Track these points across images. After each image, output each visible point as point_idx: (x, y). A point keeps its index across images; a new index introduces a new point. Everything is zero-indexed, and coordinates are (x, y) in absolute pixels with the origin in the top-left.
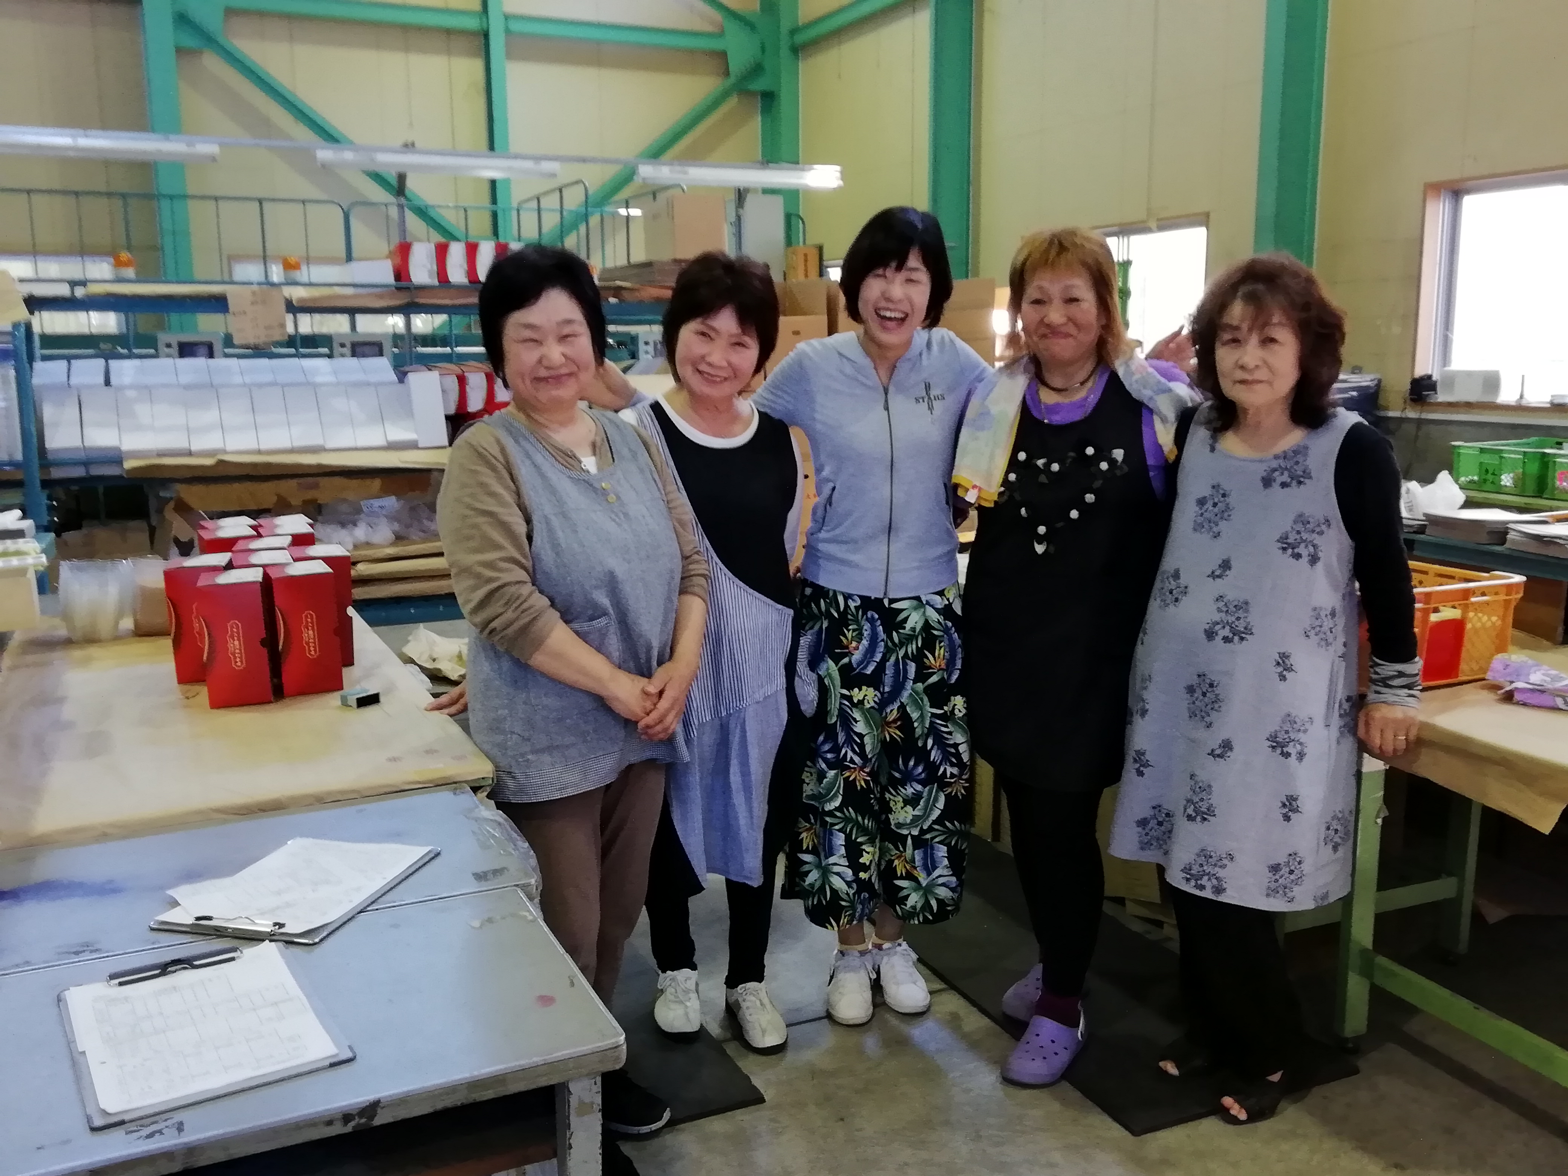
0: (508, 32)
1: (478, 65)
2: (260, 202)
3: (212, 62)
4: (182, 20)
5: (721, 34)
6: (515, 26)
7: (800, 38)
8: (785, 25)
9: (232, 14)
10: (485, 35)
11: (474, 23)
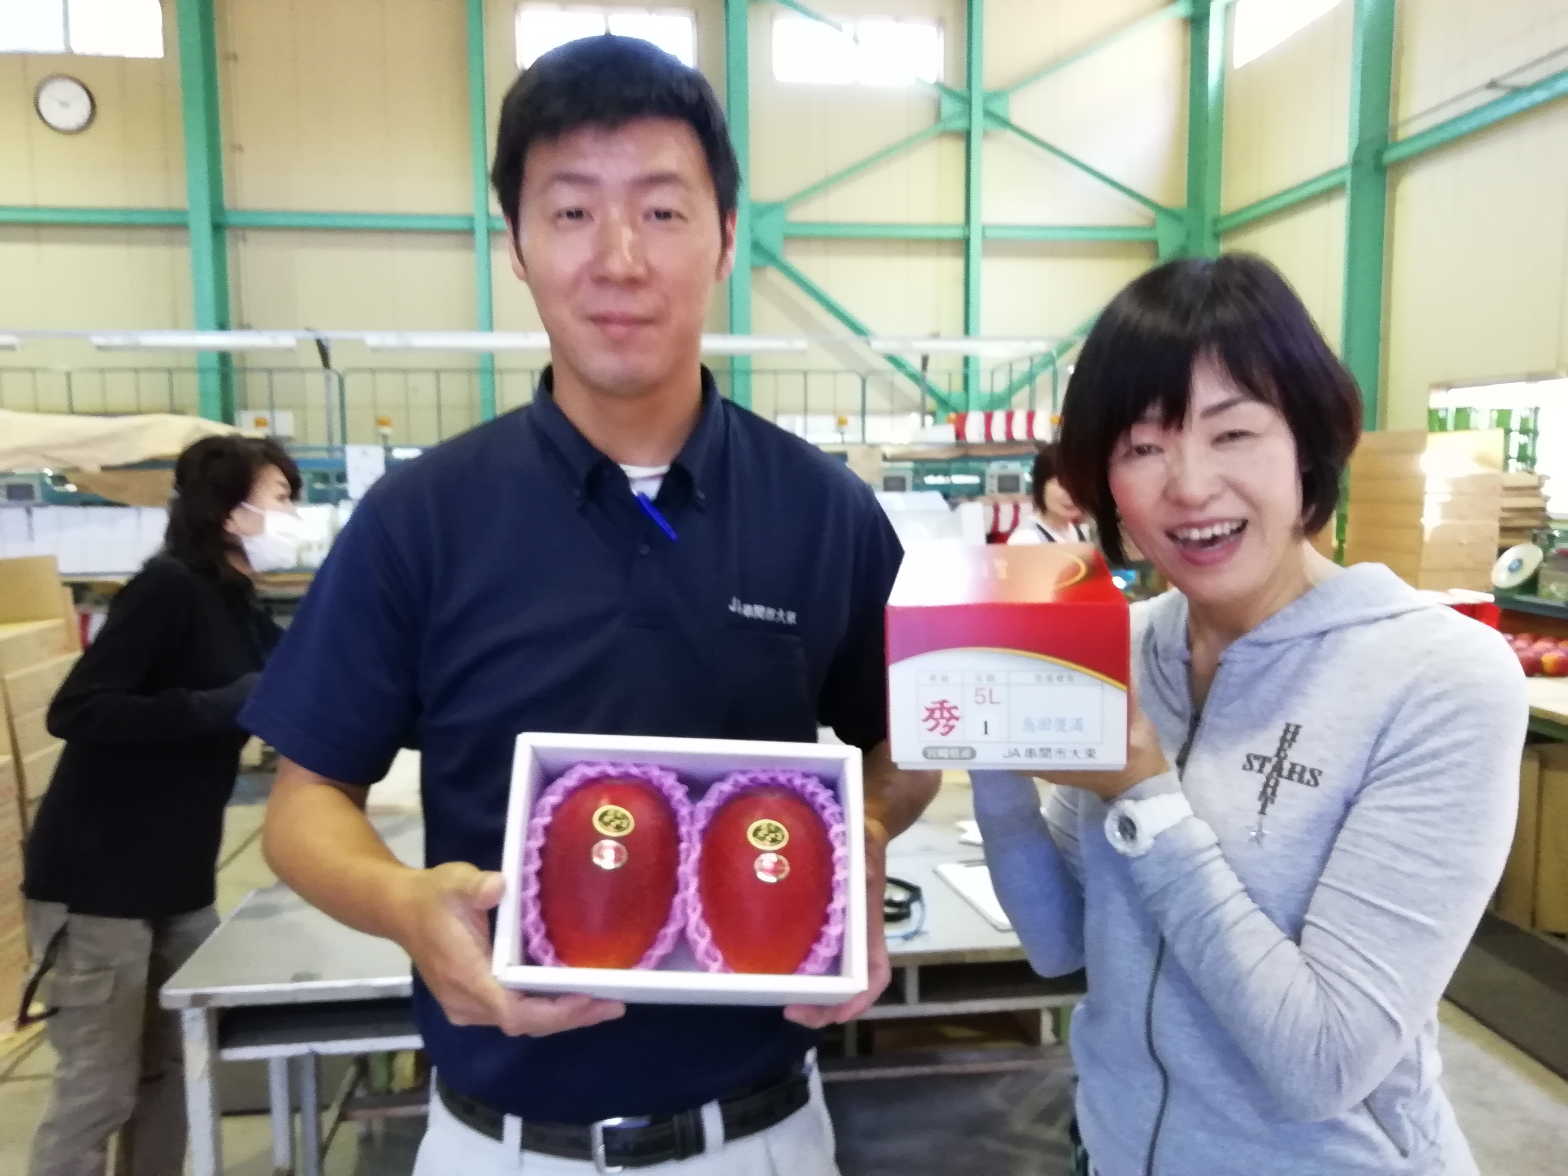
0: (984, 236)
1: (960, 263)
2: (805, 374)
3: (773, 275)
4: (757, 247)
5: (1153, 226)
6: (990, 233)
7: (1220, 227)
8: (1209, 217)
9: (789, 238)
10: (967, 242)
11: (958, 233)
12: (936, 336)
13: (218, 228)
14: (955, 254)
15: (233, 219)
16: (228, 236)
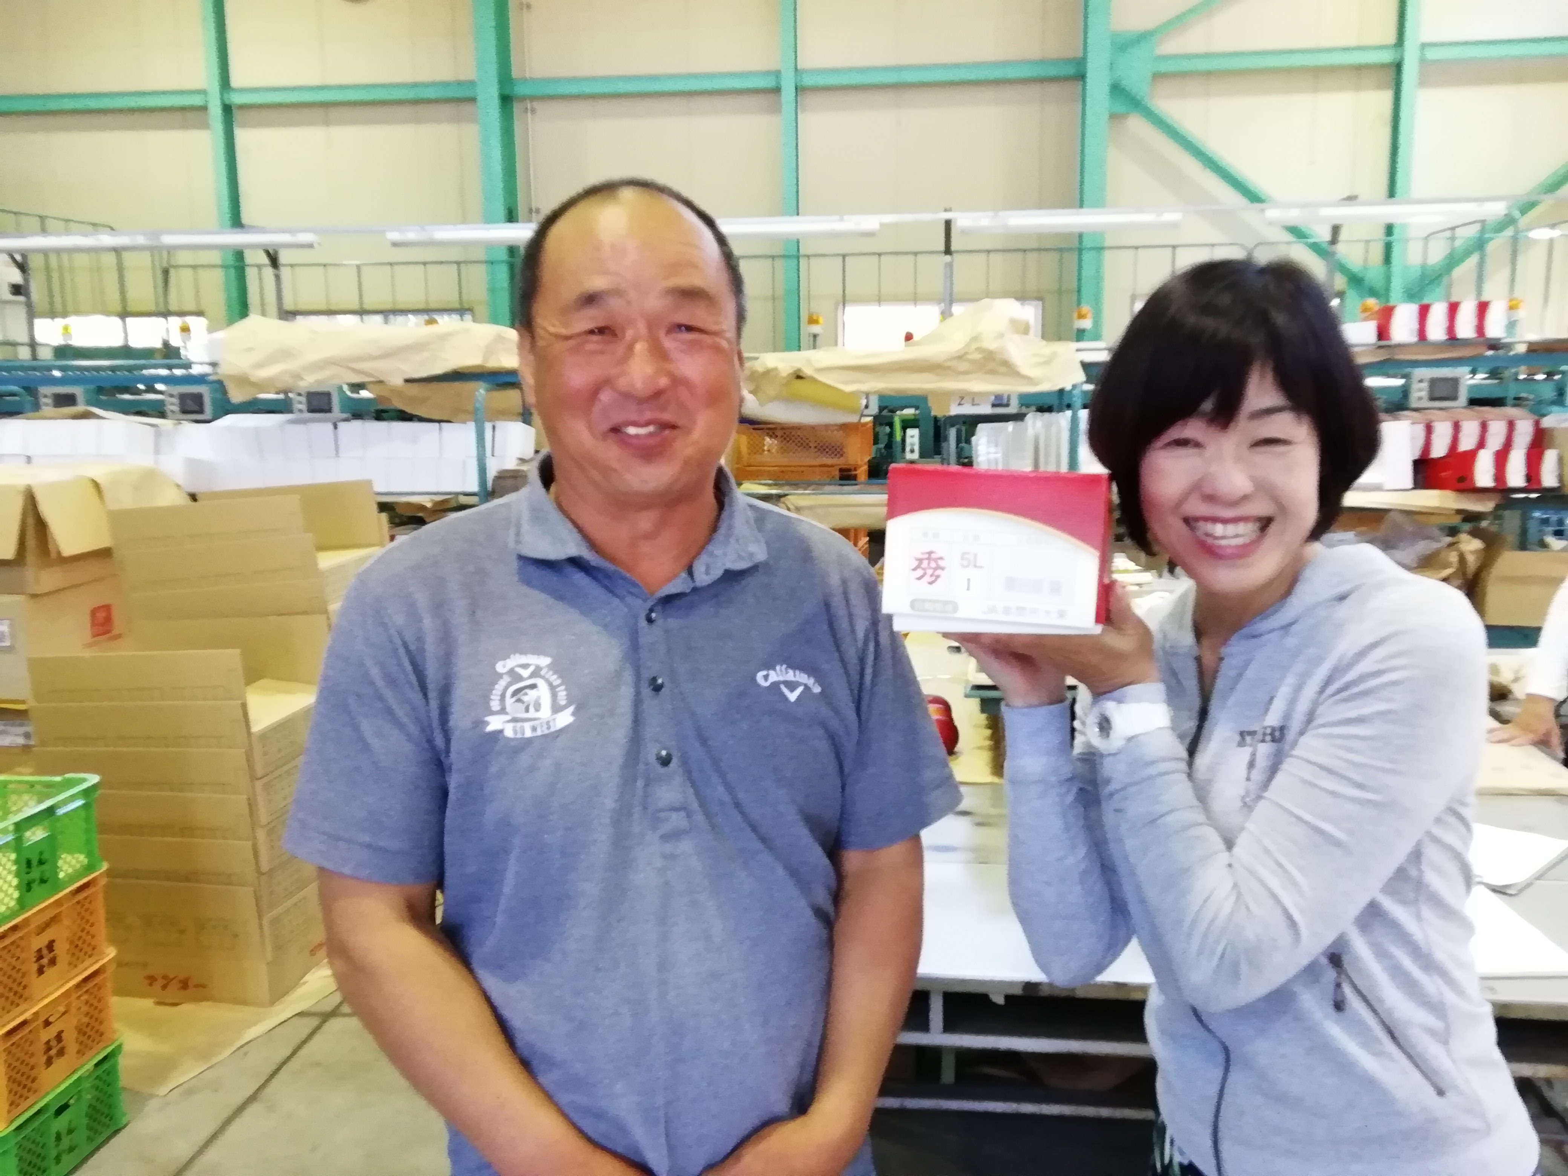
0: (1423, 58)
1: (1386, 99)
4: (1117, 90)
6: (1432, 54)
9: (1158, 77)
10: (1398, 67)
11: (1387, 57)
12: (1351, 199)
13: (506, 100)
14: (1380, 87)
15: (520, 90)
16: (517, 108)
